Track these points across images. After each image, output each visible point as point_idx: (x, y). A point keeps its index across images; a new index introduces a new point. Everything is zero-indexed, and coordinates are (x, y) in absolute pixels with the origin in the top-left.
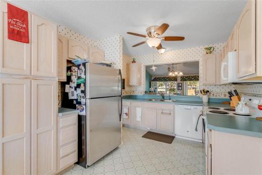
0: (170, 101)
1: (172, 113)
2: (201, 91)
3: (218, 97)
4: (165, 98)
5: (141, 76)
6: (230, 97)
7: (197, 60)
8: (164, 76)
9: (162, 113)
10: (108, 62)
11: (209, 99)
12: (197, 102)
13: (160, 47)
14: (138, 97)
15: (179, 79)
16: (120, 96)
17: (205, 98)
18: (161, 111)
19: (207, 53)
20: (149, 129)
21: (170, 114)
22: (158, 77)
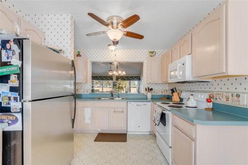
0: (120, 99)
1: (125, 110)
2: (146, 89)
3: (157, 94)
4: (114, 96)
5: (87, 73)
6: (172, 93)
7: (142, 61)
8: (101, 75)
9: (115, 112)
10: (57, 48)
11: (152, 95)
12: (142, 98)
13: (116, 43)
14: (83, 96)
15: (114, 78)
16: (73, 95)
17: (149, 95)
18: (113, 110)
19: (151, 56)
20: (100, 130)
21: (123, 112)
22: (99, 75)
